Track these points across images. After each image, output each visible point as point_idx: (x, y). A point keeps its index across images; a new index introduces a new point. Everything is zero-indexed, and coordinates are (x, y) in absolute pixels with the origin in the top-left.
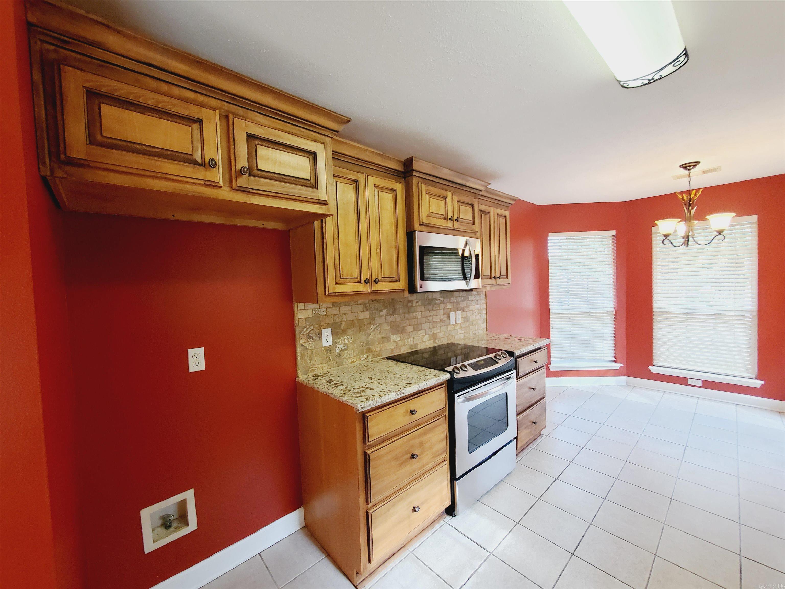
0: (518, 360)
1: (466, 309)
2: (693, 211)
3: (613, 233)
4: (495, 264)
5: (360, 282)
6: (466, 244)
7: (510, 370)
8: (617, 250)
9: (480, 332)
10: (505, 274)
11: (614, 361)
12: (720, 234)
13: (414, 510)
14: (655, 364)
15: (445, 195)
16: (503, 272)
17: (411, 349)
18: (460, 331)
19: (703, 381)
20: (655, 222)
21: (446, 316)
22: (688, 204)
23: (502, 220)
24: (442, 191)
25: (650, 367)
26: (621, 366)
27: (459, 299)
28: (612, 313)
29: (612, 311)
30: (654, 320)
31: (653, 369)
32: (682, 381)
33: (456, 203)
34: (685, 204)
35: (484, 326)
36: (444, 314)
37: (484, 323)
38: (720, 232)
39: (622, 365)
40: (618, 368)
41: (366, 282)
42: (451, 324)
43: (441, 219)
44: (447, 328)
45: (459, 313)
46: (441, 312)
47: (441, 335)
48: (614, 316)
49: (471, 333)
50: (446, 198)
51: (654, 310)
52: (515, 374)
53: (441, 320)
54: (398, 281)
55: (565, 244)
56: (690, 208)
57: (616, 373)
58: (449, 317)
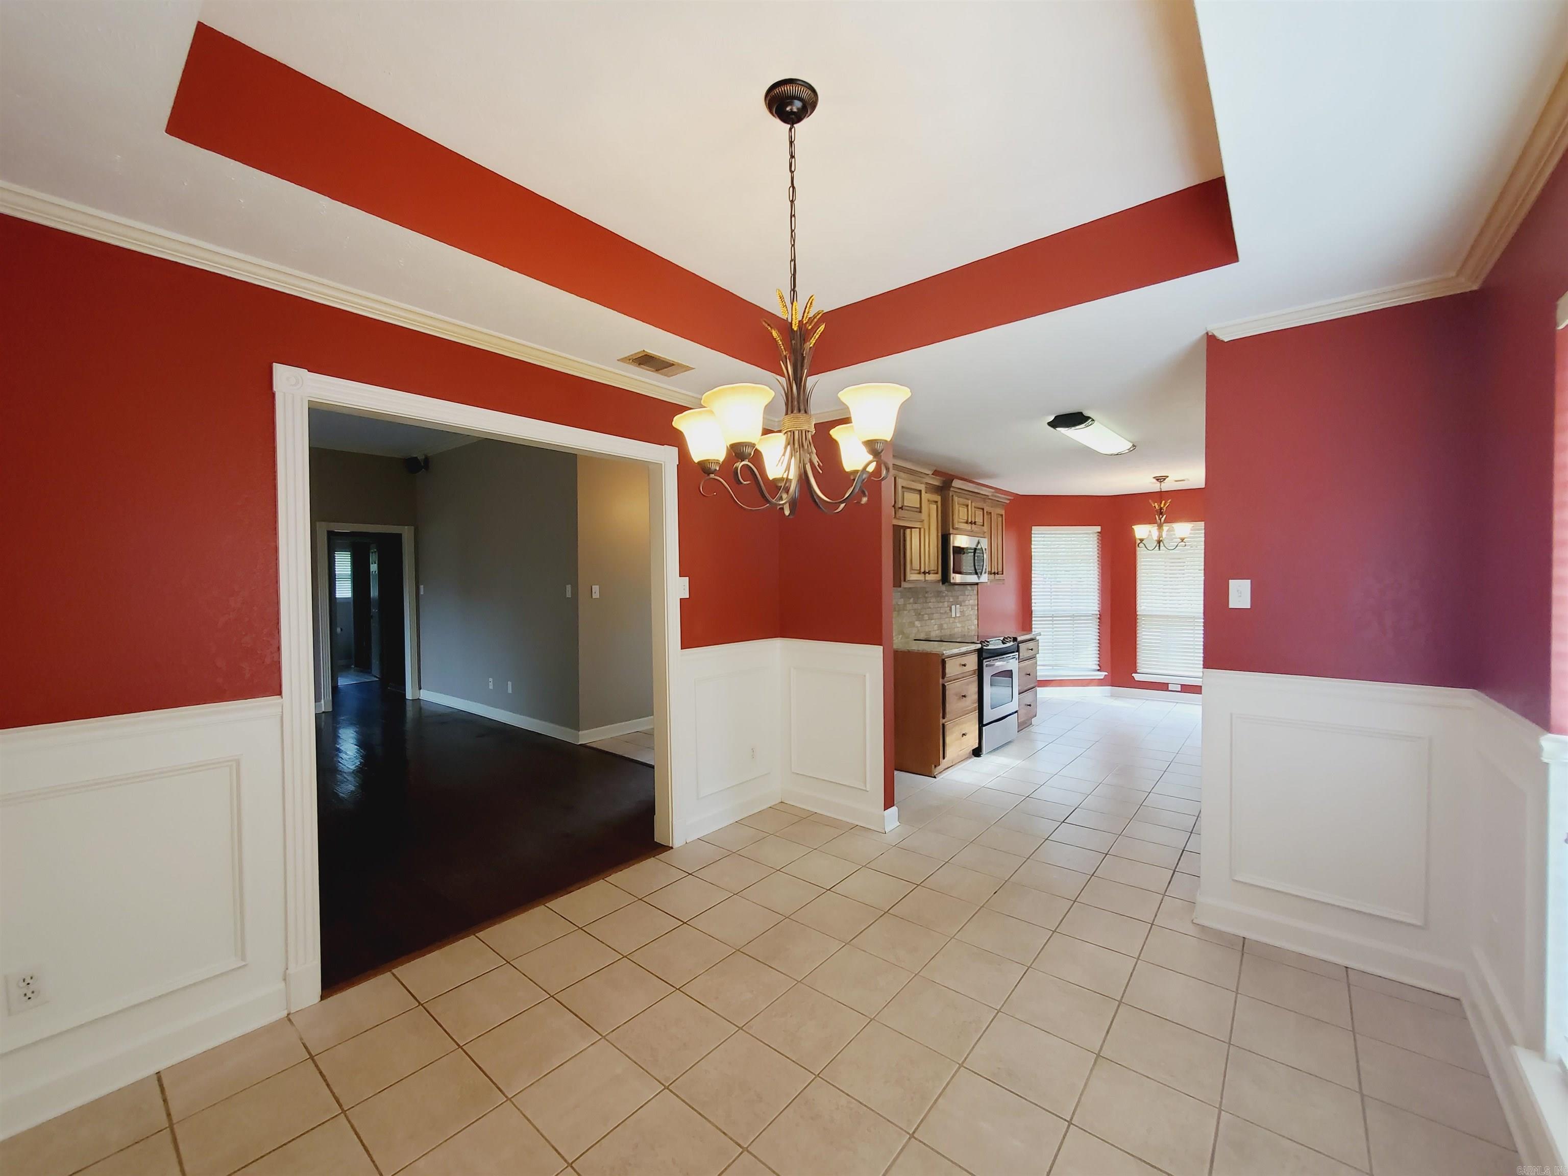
0: (1020, 645)
1: (963, 604)
2: (1163, 519)
3: (1098, 529)
4: (994, 561)
5: (919, 573)
6: (979, 543)
7: (1013, 652)
8: (1101, 548)
9: (973, 627)
10: (1001, 570)
11: (1098, 670)
12: (1182, 541)
13: (964, 735)
14: (1138, 671)
15: (966, 503)
16: (1000, 569)
17: (926, 635)
18: (959, 625)
19: (1182, 685)
20: (1133, 527)
21: (949, 608)
22: (1159, 513)
23: (1000, 519)
24: (965, 500)
25: (1133, 675)
26: (1105, 675)
27: (958, 593)
28: (1096, 616)
29: (1097, 614)
30: (1138, 624)
31: (1137, 677)
32: (1163, 687)
33: (973, 508)
34: (1157, 512)
35: (976, 622)
36: (948, 606)
37: (976, 619)
38: (1182, 540)
39: (1107, 673)
40: (1102, 678)
41: (924, 573)
42: (953, 616)
43: (964, 523)
44: (949, 621)
45: (958, 606)
46: (946, 604)
47: (945, 626)
48: (1098, 620)
49: (966, 628)
50: (967, 506)
51: (1138, 613)
52: (1017, 656)
53: (946, 612)
54: (937, 573)
55: (1049, 539)
56: (1161, 516)
57: (1101, 683)
58: (951, 610)
